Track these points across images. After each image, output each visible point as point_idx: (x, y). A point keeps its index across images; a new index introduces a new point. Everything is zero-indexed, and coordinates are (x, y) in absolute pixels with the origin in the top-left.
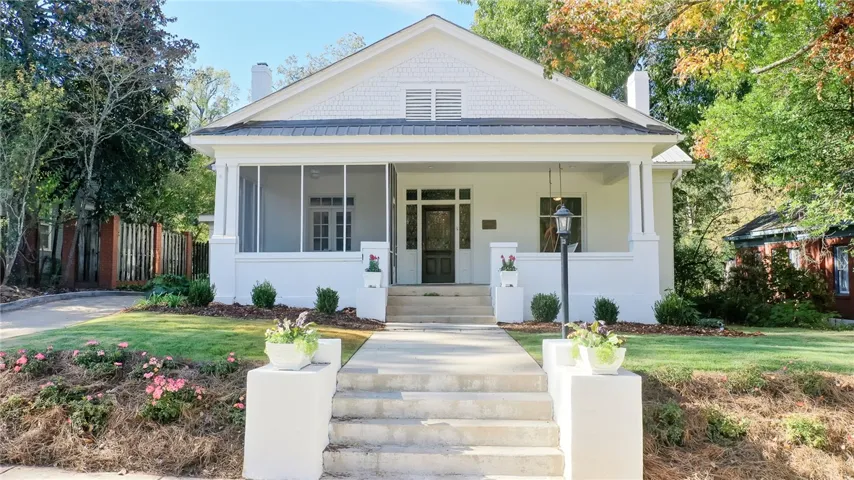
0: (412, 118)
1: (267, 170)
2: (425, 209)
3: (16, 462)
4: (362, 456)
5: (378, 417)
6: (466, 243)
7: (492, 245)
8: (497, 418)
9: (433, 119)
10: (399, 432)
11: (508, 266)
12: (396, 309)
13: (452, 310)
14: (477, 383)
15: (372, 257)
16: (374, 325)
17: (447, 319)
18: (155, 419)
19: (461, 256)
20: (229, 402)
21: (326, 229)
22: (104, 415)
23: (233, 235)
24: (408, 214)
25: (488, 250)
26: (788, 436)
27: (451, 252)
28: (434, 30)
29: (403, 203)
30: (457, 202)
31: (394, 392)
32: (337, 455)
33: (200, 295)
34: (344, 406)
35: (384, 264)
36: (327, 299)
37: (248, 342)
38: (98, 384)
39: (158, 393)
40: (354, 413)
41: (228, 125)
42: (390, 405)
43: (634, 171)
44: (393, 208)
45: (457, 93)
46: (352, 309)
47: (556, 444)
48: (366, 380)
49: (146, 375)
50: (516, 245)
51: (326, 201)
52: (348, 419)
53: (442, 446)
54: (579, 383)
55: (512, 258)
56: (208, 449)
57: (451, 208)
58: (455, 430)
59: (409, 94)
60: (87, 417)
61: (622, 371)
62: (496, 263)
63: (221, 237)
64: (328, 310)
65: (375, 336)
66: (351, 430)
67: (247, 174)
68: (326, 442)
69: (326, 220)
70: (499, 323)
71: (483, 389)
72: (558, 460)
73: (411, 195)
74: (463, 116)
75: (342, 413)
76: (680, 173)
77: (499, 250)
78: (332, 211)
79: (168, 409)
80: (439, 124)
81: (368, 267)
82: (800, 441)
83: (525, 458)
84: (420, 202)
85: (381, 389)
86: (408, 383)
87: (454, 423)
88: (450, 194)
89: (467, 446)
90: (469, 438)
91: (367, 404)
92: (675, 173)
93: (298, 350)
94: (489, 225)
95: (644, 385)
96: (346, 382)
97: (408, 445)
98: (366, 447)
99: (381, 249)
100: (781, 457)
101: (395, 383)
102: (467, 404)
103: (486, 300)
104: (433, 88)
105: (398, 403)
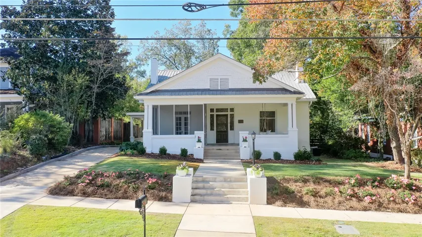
0: (211, 89)
1: (162, 107)
2: (217, 116)
3: (120, 198)
4: (200, 197)
5: (204, 188)
6: (232, 128)
7: (240, 132)
8: (234, 188)
9: (219, 88)
10: (209, 192)
11: (245, 140)
12: (207, 155)
13: (226, 155)
14: (229, 180)
15: (199, 137)
16: (201, 161)
17: (224, 158)
18: (150, 188)
19: (230, 133)
20: (167, 184)
21: (180, 123)
22: (137, 187)
23: (151, 130)
24: (211, 118)
25: (239, 134)
26: (305, 192)
27: (226, 132)
28: (219, 58)
29: (209, 113)
30: (229, 113)
31: (208, 182)
32: (194, 197)
33: (142, 151)
34: (195, 185)
35: (203, 140)
36: (184, 152)
37: (167, 168)
38: (134, 180)
39: (150, 182)
40: (197, 187)
41: (149, 92)
42: (206, 185)
43: (290, 106)
44: (206, 117)
45: (228, 79)
46: (192, 155)
47: (248, 195)
48: (200, 179)
49: (146, 178)
50: (248, 132)
51: (181, 113)
52: (196, 189)
53: (219, 195)
54: (251, 180)
55: (246, 138)
56: (164, 195)
57: (227, 115)
58: (223, 191)
59: (211, 79)
60: (134, 188)
61: (262, 177)
62: (241, 139)
63: (147, 130)
64: (185, 156)
65: (201, 165)
66: (197, 191)
67: (155, 108)
68: (191, 194)
69: (180, 120)
70: (242, 160)
71: (231, 181)
72: (247, 198)
73: (212, 110)
74: (230, 88)
75: (194, 187)
76: (311, 102)
77: (243, 134)
78: (183, 117)
79: (153, 186)
80: (221, 90)
81: (197, 140)
82: (307, 193)
83: (239, 198)
84: (215, 113)
85: (204, 181)
86: (211, 180)
87: (223, 190)
88: (226, 110)
89: (226, 195)
90: (226, 193)
91: (201, 185)
92: (310, 103)
93: (184, 172)
94: (241, 121)
95: (267, 181)
96: (195, 180)
97: (211, 195)
98: (201, 195)
99: (201, 134)
100: (301, 197)
101: (208, 180)
102: (226, 184)
103: (238, 152)
104: (219, 78)
105: (209, 185)
